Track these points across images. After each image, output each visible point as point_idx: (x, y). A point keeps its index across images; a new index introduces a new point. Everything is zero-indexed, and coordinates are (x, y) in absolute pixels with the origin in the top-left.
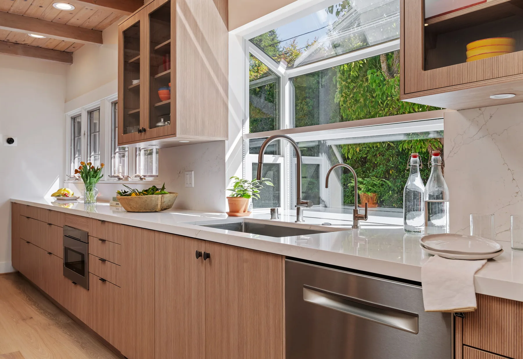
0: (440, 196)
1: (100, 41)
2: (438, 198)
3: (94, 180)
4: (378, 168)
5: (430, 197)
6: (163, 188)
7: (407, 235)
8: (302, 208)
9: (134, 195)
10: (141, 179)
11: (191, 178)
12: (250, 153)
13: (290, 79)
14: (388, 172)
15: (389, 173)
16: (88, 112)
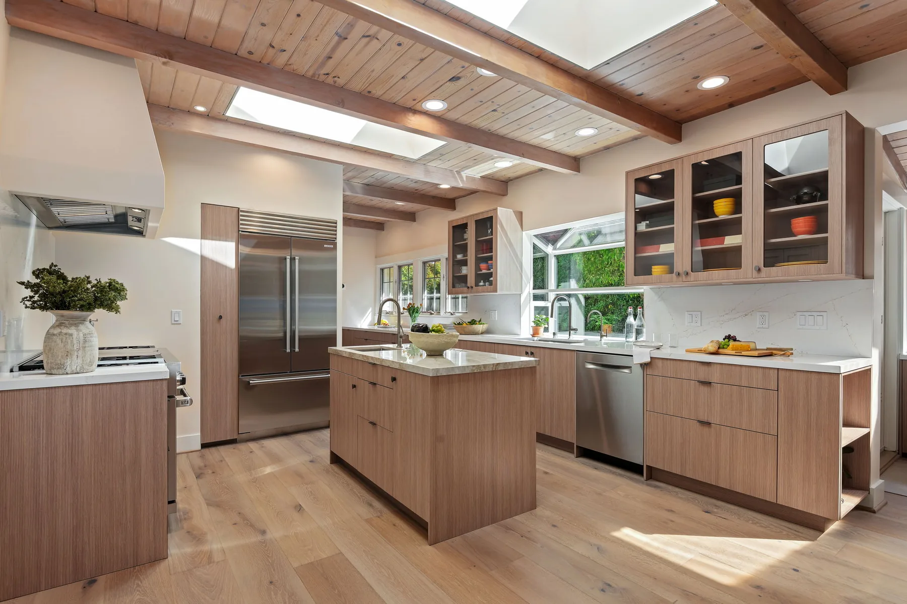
0: (642, 326)
1: (414, 220)
2: (640, 327)
3: (416, 315)
4: (599, 303)
5: (637, 326)
6: (480, 321)
7: (627, 343)
8: (572, 332)
9: (465, 325)
10: (451, 314)
11: (495, 314)
12: (534, 300)
13: (555, 256)
14: (607, 306)
15: (608, 308)
16: (398, 266)
